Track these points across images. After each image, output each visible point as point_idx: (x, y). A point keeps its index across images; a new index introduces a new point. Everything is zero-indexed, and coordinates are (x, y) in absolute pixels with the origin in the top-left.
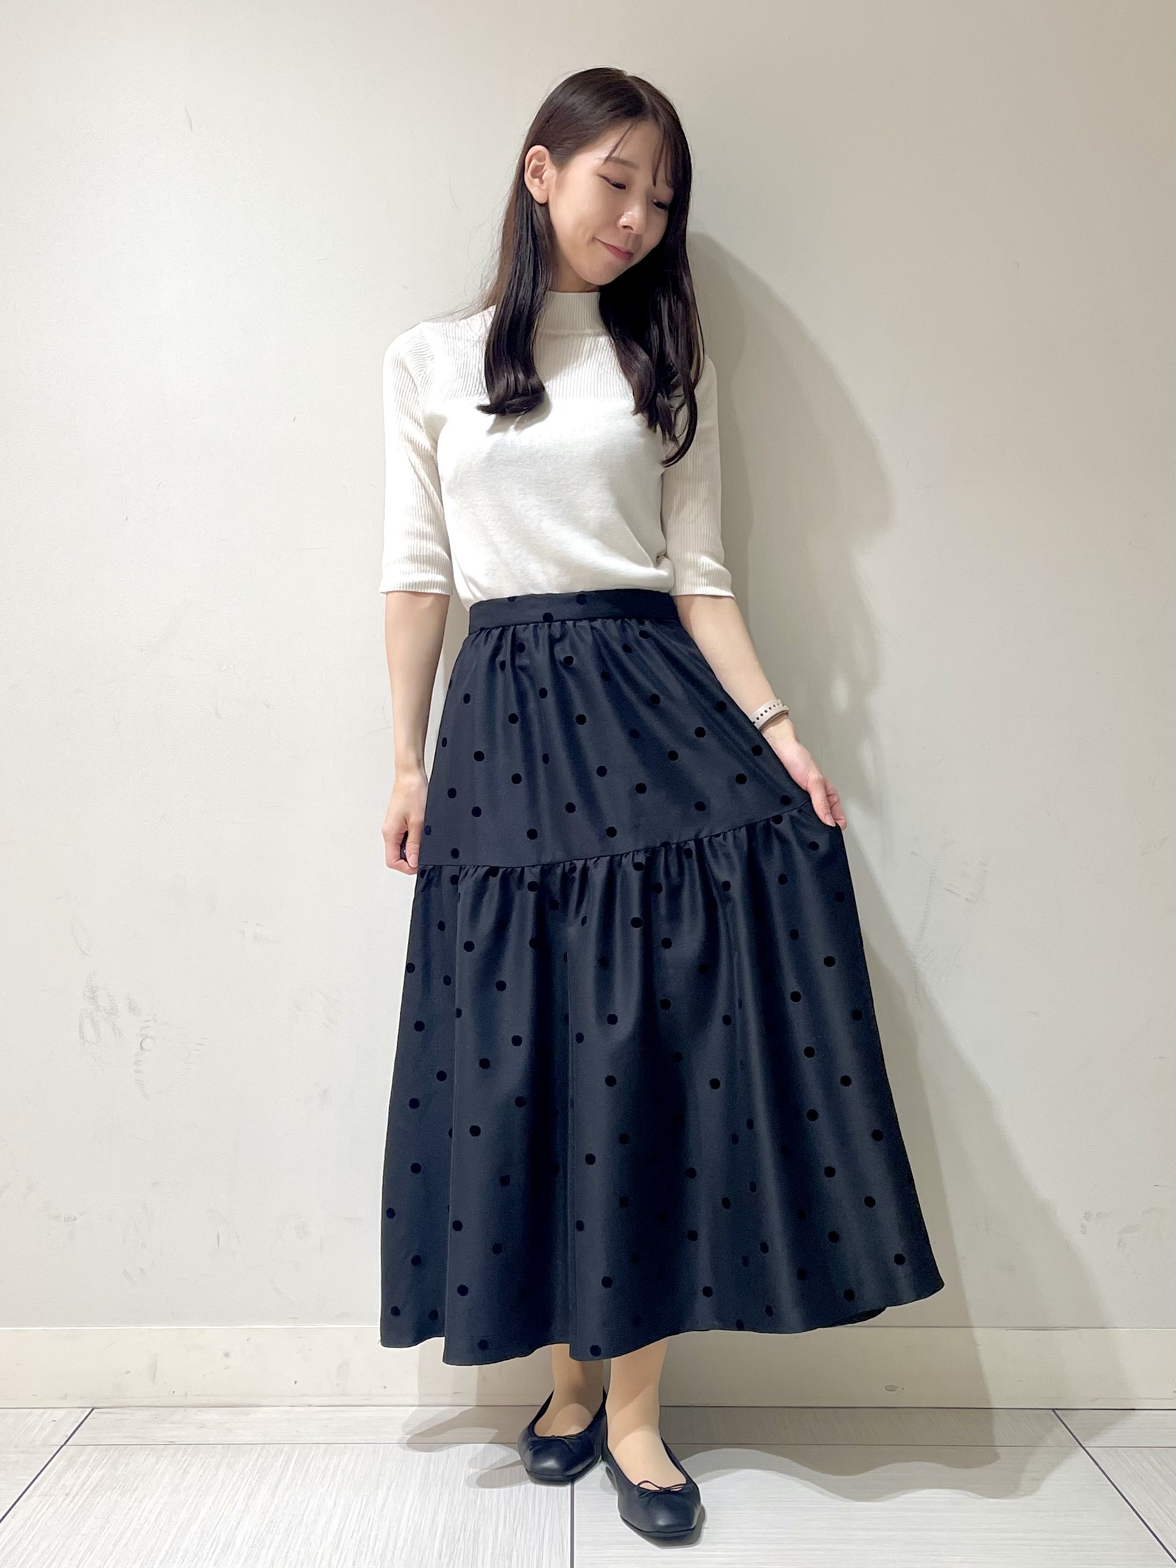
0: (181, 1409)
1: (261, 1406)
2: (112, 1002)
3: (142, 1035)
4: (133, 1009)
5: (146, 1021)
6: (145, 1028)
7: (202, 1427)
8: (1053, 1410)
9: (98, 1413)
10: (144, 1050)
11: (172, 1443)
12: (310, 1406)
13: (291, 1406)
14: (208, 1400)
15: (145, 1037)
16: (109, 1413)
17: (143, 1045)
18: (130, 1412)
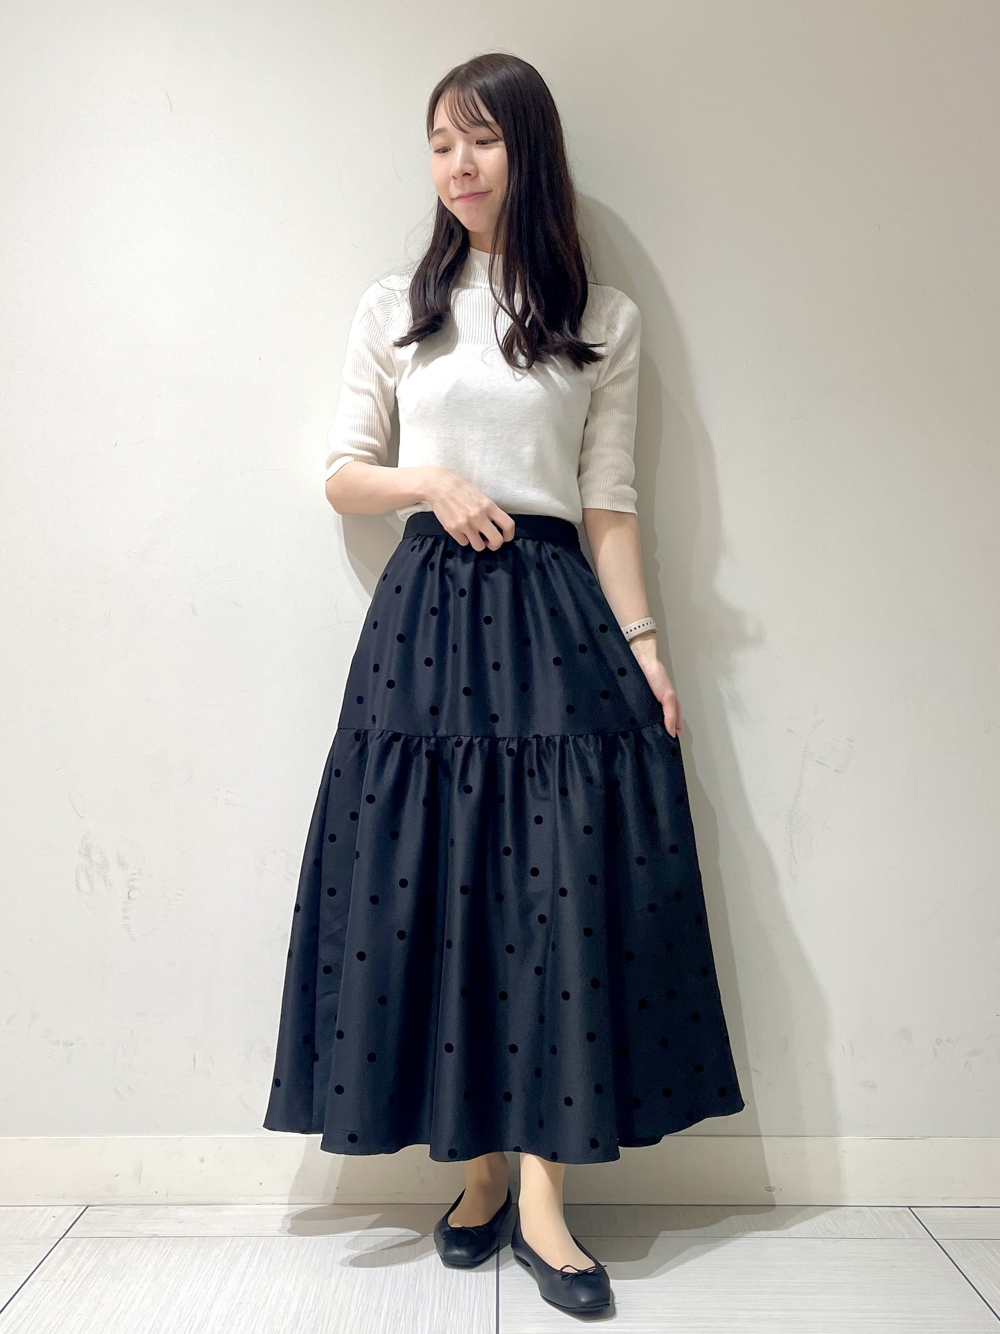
0: (163, 1206)
1: (231, 1204)
2: (104, 858)
3: (129, 887)
4: (121, 864)
5: (134, 874)
6: (132, 880)
7: (181, 1222)
8: (909, 1207)
9: (91, 1210)
10: (131, 899)
11: (155, 1236)
12: (273, 1204)
13: (257, 1204)
14: (186, 1199)
15: (133, 888)
16: (101, 1210)
17: (130, 895)
18: (119, 1209)
